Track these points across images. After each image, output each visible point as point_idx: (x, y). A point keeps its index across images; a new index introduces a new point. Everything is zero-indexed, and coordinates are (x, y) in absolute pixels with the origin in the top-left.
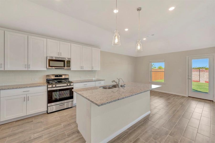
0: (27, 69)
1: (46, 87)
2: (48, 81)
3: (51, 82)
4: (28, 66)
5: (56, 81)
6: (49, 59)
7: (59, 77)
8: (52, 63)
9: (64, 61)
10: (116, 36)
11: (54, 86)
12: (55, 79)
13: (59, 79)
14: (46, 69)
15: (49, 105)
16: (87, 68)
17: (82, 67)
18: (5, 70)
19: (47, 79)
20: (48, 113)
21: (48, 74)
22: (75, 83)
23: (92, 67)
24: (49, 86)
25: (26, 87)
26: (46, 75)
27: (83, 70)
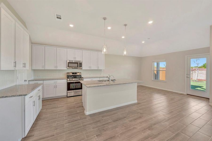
0: (56, 69)
1: (66, 80)
2: (68, 77)
3: (69, 77)
4: (57, 67)
5: (72, 77)
6: (68, 62)
7: (75, 74)
8: (70, 65)
9: (77, 63)
10: (104, 48)
11: (71, 80)
12: (72, 76)
13: (75, 75)
14: (66, 69)
15: (68, 91)
16: (94, 68)
17: (90, 67)
18: (45, 69)
19: (67, 75)
20: (67, 97)
21: (68, 72)
22: (85, 78)
23: (98, 67)
24: (68, 80)
25: (56, 80)
26: (67, 73)
27: (91, 69)
